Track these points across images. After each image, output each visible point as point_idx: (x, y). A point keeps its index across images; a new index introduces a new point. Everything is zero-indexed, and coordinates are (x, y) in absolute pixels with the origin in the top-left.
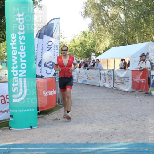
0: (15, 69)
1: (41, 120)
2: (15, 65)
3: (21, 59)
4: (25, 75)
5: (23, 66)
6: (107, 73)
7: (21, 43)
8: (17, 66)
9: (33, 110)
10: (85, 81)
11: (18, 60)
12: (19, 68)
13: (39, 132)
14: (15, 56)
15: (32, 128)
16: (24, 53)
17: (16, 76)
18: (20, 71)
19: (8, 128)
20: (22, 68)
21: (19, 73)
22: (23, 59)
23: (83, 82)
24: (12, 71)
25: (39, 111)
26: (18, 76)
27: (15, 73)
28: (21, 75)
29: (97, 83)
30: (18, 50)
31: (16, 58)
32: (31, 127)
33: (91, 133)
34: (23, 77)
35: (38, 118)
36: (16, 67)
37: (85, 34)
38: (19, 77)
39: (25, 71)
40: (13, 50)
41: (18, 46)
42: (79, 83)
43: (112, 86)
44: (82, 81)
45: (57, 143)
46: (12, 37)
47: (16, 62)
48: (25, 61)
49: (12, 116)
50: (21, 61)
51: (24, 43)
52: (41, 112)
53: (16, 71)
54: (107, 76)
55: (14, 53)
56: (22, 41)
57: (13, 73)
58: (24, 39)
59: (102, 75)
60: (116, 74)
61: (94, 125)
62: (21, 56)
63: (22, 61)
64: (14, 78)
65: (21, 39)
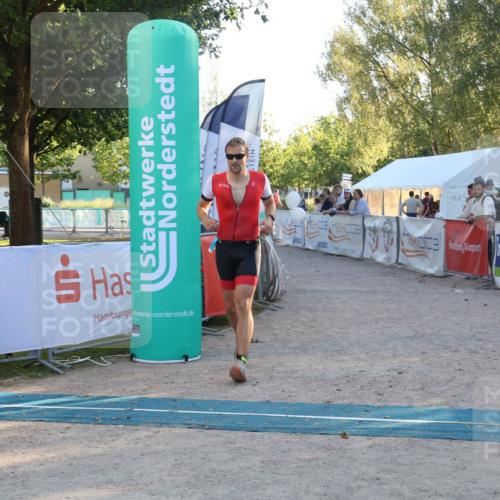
0: (148, 209)
1: (211, 341)
2: (148, 199)
3: (164, 183)
4: (174, 225)
5: (170, 201)
6: (381, 226)
7: (165, 142)
8: (153, 200)
9: (192, 313)
10: (323, 244)
11: (158, 185)
12: (159, 206)
13: (206, 371)
14: (148, 174)
15: (186, 360)
16: (173, 167)
17: (152, 227)
18: (161, 213)
19: (127, 358)
20: (166, 205)
21: (159, 218)
22: (169, 183)
23: (318, 246)
24: (141, 213)
25: (207, 318)
26: (155, 225)
27: (149, 218)
28: (162, 224)
29: (354, 251)
30: (158, 160)
31: (152, 180)
32: (186, 358)
33: (338, 378)
34: (168, 230)
35: (204, 334)
36: (152, 203)
37: (325, 124)
38: (158, 230)
39: (173, 215)
40: (145, 158)
41: (157, 148)
42: (308, 249)
43: (393, 260)
44: (315, 244)
45: (250, 400)
46: (142, 125)
47: (152, 190)
48: (174, 188)
49: (138, 326)
50: (164, 189)
51: (172, 143)
52: (210, 320)
53: (152, 213)
54: (381, 234)
55: (147, 167)
56: (169, 137)
57: (142, 217)
58: (173, 133)
59: (368, 232)
60: (405, 228)
61: (347, 358)
62: (164, 175)
63: (166, 187)
64: (146, 231)
65: (166, 132)
